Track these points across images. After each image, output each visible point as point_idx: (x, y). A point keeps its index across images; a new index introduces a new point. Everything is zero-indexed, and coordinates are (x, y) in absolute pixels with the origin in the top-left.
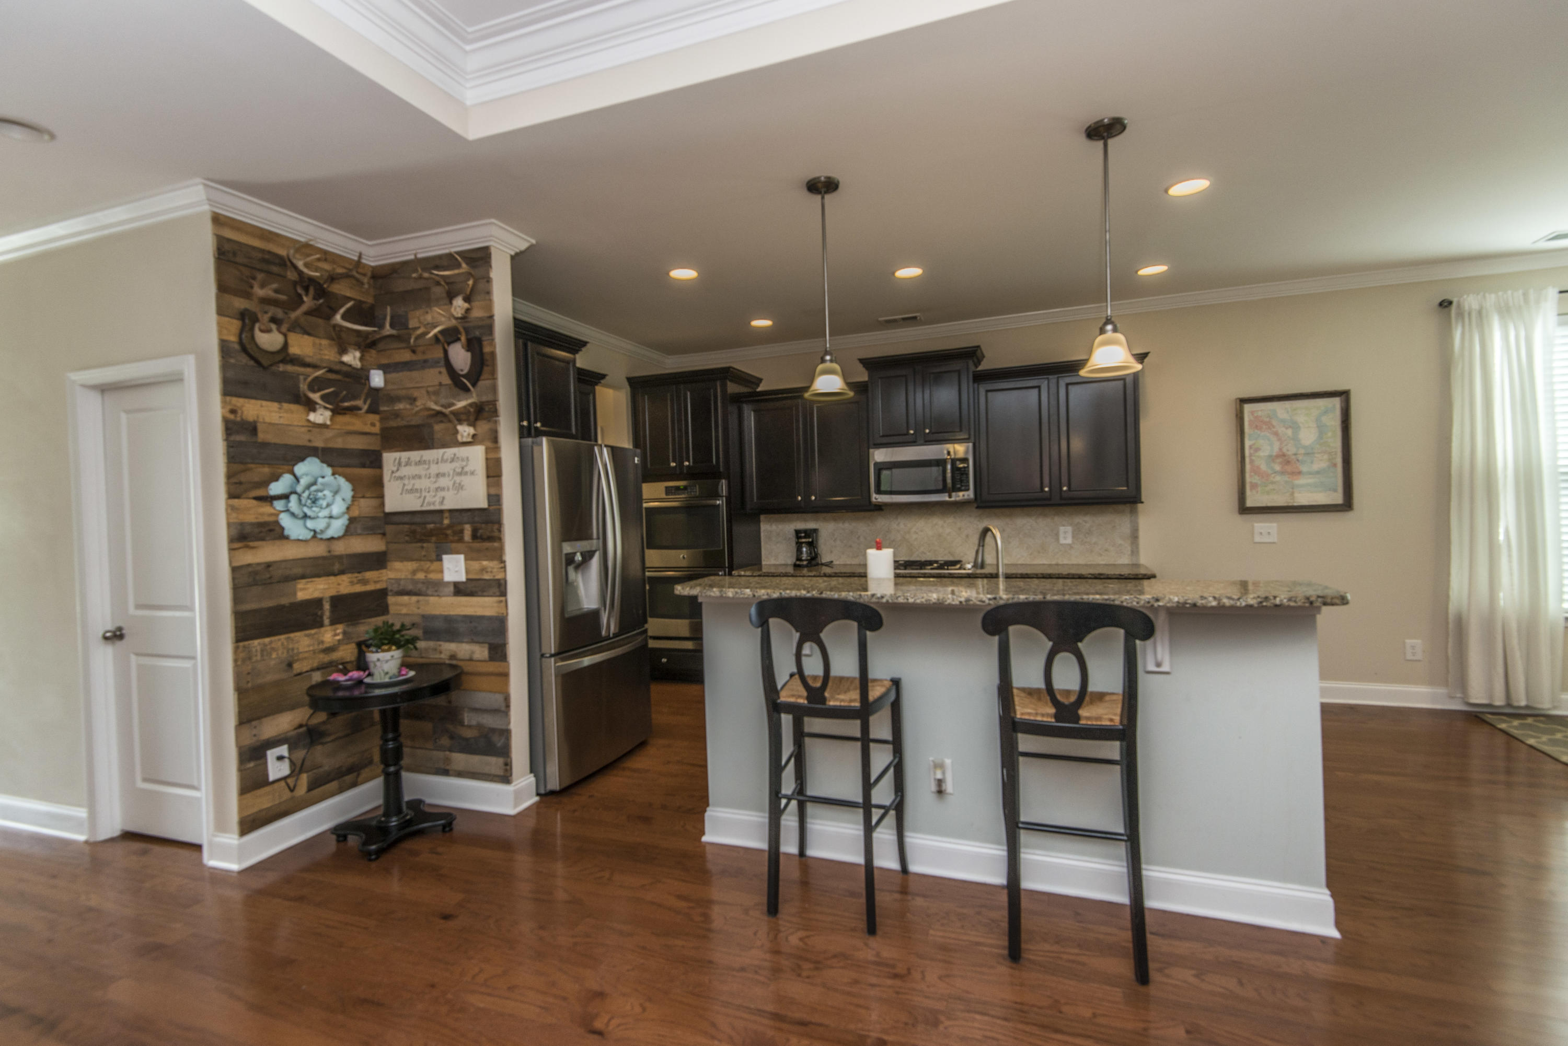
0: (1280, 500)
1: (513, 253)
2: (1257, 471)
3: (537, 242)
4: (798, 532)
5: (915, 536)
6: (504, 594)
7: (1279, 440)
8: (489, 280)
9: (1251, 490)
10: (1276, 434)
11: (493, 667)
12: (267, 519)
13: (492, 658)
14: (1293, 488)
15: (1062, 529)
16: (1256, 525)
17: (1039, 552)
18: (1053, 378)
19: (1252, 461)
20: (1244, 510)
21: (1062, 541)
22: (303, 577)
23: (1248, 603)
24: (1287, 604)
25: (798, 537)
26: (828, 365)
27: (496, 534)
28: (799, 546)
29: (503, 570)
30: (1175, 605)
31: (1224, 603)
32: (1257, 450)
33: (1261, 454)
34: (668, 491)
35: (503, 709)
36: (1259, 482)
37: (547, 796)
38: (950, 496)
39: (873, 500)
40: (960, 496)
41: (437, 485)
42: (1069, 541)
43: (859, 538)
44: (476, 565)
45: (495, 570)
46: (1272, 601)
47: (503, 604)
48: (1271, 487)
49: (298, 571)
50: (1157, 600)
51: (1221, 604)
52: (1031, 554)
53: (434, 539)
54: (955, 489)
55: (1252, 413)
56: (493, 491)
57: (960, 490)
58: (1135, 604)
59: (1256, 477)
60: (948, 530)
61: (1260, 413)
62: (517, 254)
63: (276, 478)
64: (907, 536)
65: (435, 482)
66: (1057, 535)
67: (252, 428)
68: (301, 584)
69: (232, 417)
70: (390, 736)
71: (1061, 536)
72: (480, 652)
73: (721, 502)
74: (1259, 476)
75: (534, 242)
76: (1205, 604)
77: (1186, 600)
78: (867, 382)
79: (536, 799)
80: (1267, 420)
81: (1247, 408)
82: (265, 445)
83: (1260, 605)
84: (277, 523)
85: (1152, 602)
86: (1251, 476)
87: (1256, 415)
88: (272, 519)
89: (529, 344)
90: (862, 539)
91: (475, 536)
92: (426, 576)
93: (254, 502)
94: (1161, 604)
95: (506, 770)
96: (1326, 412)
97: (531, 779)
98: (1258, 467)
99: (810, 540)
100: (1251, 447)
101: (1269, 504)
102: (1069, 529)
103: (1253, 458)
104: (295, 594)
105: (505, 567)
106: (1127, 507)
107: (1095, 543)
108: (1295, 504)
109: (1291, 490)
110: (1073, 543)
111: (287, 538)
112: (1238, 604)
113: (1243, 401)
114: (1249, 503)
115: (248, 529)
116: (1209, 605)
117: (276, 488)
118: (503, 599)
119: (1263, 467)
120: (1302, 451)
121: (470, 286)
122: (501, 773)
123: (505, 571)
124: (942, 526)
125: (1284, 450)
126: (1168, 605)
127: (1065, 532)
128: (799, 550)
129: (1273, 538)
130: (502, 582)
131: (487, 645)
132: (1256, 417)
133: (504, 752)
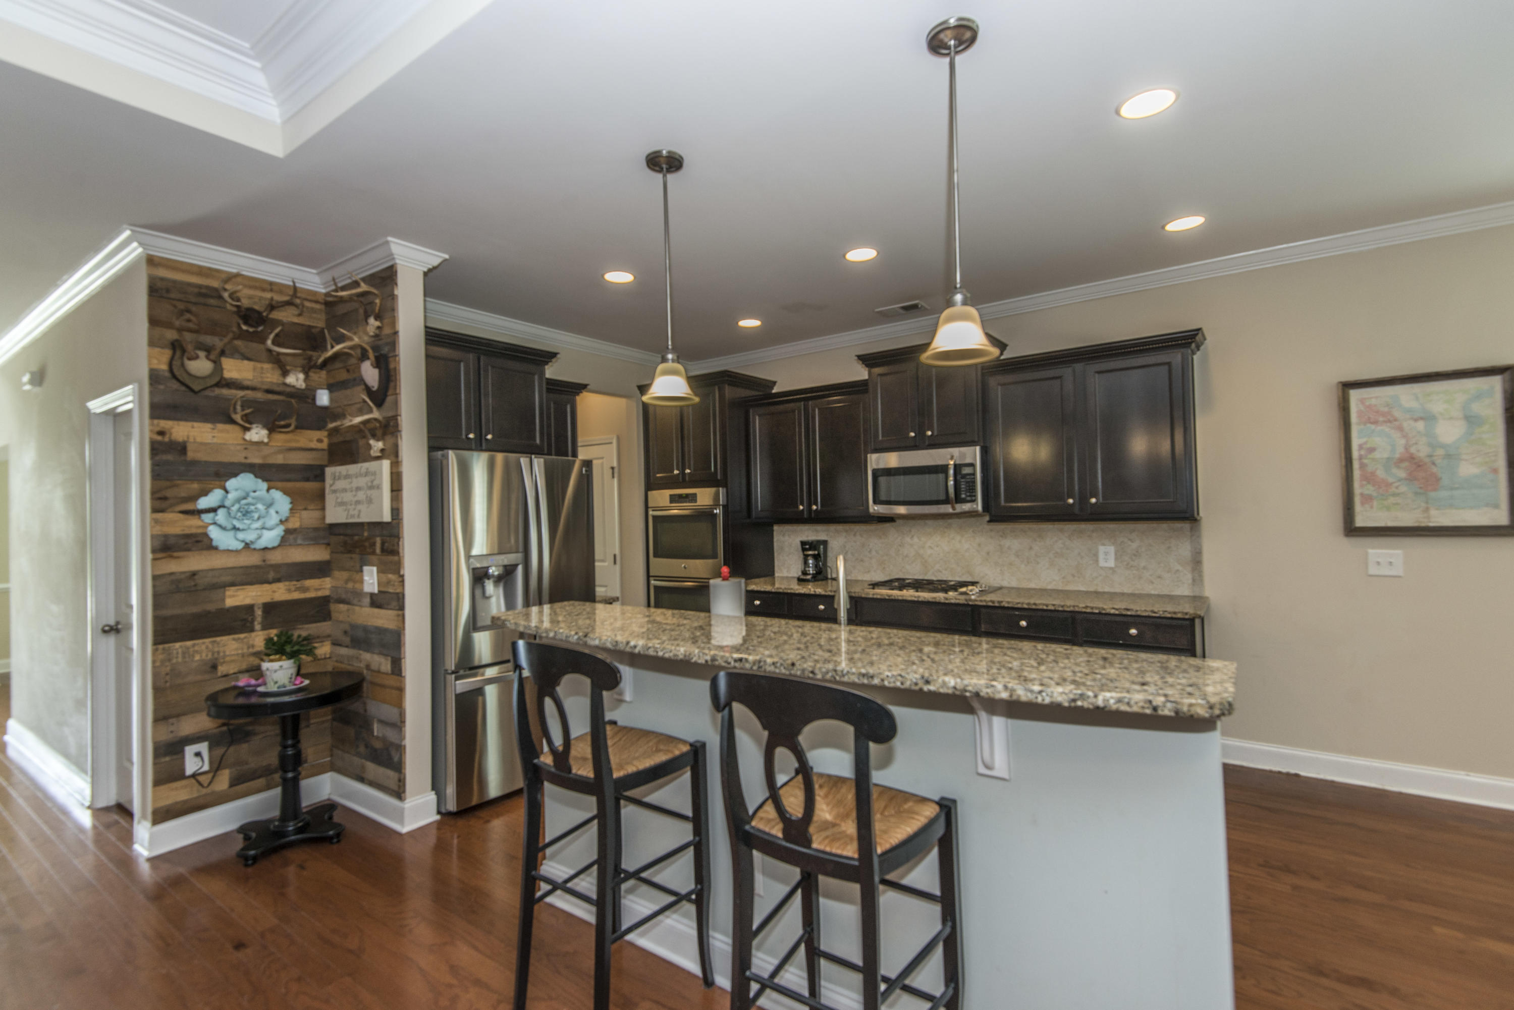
0: (1407, 519)
1: (426, 270)
2: (1369, 478)
3: (450, 257)
4: (803, 543)
5: (929, 552)
6: (402, 608)
7: (1405, 436)
8: (393, 297)
9: (1363, 504)
10: (1400, 429)
11: (392, 681)
12: (194, 531)
13: (393, 673)
14: (1427, 503)
15: (1102, 549)
16: (1370, 551)
17: (1073, 576)
18: (1079, 367)
19: (1363, 466)
20: (1351, 530)
21: (1102, 563)
22: (233, 584)
23: (1054, 700)
24: (1114, 707)
25: (804, 550)
26: (669, 365)
27: (396, 548)
28: (806, 558)
29: (401, 584)
30: (950, 691)
31: (1019, 696)
32: (1372, 450)
33: (1376, 455)
34: (674, 499)
35: (399, 724)
36: (1374, 494)
37: (446, 816)
38: (954, 508)
39: (871, 510)
40: (966, 507)
41: (356, 499)
42: (1111, 563)
43: (870, 552)
44: (384, 577)
45: (396, 584)
46: (1091, 700)
47: (401, 618)
48: (1392, 500)
49: (227, 579)
50: (928, 682)
51: (1014, 698)
52: (1064, 578)
53: (357, 550)
54: (958, 500)
55: (1362, 401)
56: (395, 506)
57: (964, 501)
58: (898, 684)
59: (1370, 487)
60: (966, 546)
61: (1373, 402)
62: (430, 270)
63: (205, 493)
64: (921, 552)
65: (355, 496)
66: (1096, 555)
67: (181, 448)
68: (230, 591)
69: (159, 438)
70: (290, 742)
71: (1101, 556)
72: (386, 665)
73: (718, 511)
74: (1374, 485)
75: (447, 256)
76: (991, 695)
77: (967, 686)
78: (866, 380)
79: (438, 817)
80: (1386, 409)
81: (1355, 395)
82: (194, 463)
83: (1073, 704)
84: (206, 535)
85: (921, 684)
86: (1362, 486)
87: (1367, 403)
88: (200, 531)
89: (482, 358)
90: (874, 553)
91: (383, 550)
92: (353, 586)
93: (181, 516)
94: (932, 688)
95: (399, 787)
96: (1478, 397)
97: (432, 797)
98: (1373, 474)
99: (816, 552)
100: (1361, 447)
101: (1390, 524)
102: (1111, 549)
103: (1365, 461)
104: (223, 600)
105: (403, 581)
106: (1186, 526)
107: (1144, 568)
108: (1431, 524)
109: (1423, 505)
110: (1116, 566)
111: (216, 548)
112: (1040, 700)
113: (1347, 386)
114: (1359, 522)
115: (172, 541)
116: (997, 696)
117: (204, 503)
118: (400, 612)
119: (1381, 473)
120: (1440, 452)
121: (378, 305)
122: (395, 788)
123: (403, 586)
124: (960, 542)
125: (1413, 450)
126: (942, 690)
127: (1106, 553)
128: (806, 563)
129: (1398, 570)
130: (401, 595)
131: (389, 658)
132: (1369, 407)
133: (398, 767)
